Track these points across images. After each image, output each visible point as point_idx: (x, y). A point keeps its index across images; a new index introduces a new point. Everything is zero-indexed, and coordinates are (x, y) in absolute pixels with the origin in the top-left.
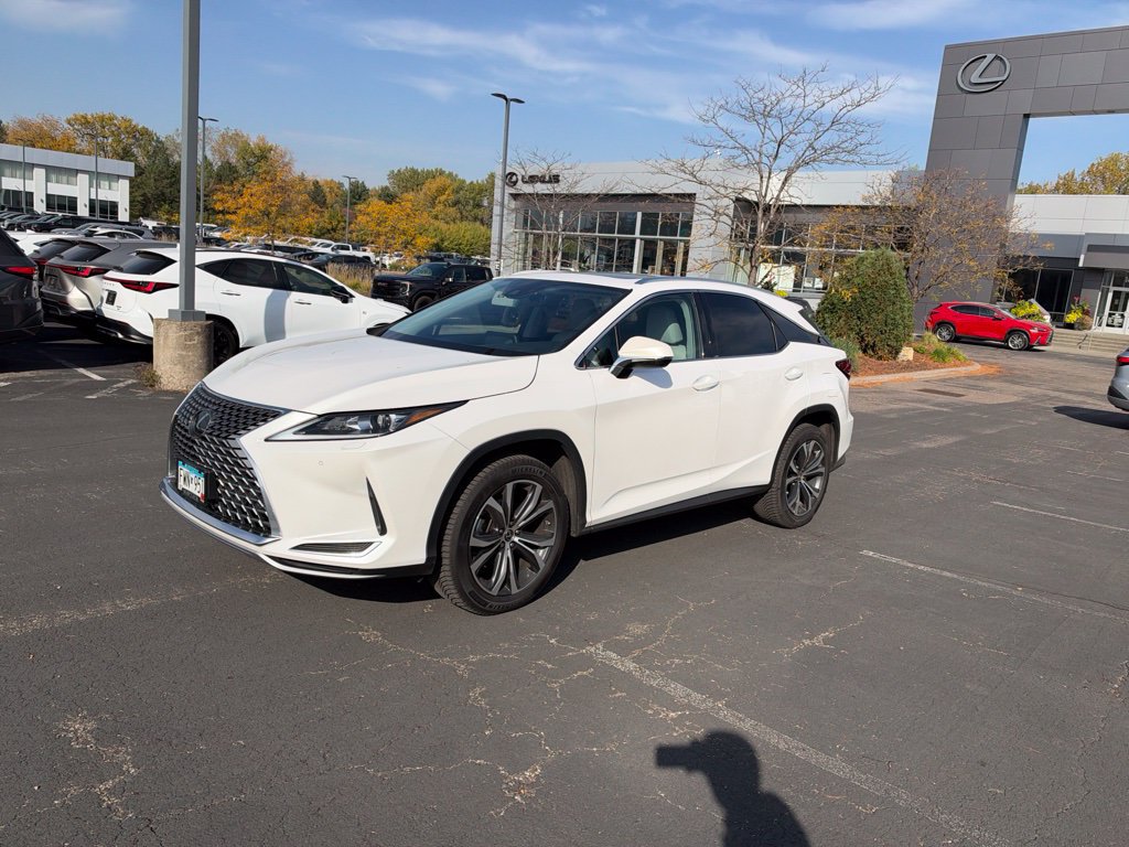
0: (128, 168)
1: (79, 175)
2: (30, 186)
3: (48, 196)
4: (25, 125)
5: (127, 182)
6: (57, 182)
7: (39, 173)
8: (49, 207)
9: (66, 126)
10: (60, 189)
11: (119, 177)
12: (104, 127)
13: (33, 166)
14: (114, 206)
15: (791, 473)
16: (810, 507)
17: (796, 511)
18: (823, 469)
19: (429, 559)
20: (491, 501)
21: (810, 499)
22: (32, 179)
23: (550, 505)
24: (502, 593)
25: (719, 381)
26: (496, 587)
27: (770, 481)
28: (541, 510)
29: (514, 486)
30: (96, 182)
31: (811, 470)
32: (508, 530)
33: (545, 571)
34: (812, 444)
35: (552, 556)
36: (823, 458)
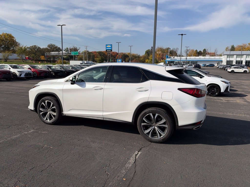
1: (244, 55)
2: (231, 59)
3: (236, 61)
4: (239, 46)
6: (239, 58)
7: (235, 56)
8: (236, 63)
9: (248, 45)
10: (239, 59)
13: (234, 55)
15: (144, 122)
16: (159, 137)
17: (150, 136)
18: (166, 126)
19: (34, 110)
20: (43, 103)
21: (159, 134)
22: (233, 58)
23: (54, 107)
24: (46, 120)
25: (103, 88)
26: (45, 119)
27: (132, 121)
28: (53, 108)
29: (47, 101)
30: (248, 57)
31: (159, 125)
32: (49, 110)
33: (54, 120)
34: (157, 115)
35: (56, 117)
36: (165, 121)
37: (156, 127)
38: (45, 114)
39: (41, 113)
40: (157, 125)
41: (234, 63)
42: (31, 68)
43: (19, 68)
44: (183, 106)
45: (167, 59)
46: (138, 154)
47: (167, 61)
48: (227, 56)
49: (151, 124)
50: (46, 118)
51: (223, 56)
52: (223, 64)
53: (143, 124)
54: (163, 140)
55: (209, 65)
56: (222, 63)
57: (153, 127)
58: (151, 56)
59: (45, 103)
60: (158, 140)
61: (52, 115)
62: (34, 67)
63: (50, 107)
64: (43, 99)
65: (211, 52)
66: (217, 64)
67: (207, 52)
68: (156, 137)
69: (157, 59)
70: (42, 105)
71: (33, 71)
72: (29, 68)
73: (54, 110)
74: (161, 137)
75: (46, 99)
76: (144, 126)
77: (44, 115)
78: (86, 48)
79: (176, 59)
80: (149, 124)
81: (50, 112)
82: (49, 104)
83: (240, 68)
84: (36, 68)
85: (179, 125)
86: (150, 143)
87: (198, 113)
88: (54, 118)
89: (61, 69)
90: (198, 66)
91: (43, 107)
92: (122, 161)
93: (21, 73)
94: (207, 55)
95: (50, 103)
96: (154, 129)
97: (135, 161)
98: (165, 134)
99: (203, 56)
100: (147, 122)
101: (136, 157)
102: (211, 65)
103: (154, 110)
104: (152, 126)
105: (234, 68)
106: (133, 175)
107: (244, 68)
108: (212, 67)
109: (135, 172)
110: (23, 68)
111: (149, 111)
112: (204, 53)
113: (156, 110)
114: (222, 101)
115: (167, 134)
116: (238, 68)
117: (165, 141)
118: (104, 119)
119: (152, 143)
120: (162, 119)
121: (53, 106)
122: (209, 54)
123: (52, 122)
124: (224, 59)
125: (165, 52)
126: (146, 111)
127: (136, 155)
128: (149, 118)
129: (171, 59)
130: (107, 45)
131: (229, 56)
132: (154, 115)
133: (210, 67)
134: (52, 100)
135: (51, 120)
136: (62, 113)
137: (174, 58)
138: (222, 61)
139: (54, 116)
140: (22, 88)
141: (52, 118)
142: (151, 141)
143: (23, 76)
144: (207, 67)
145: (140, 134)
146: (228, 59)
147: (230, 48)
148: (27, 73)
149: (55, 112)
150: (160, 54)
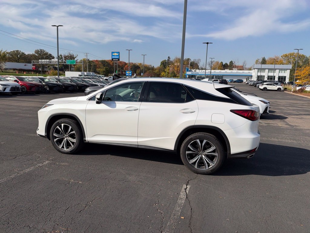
0: (290, 66)
1: (277, 70)
2: (262, 74)
3: (268, 76)
4: (271, 59)
5: (289, 71)
6: (271, 72)
7: (267, 71)
8: (268, 79)
9: (281, 58)
10: (271, 74)
11: (287, 69)
12: (291, 56)
13: (266, 69)
14: (285, 77)
15: (189, 150)
16: (207, 168)
17: (196, 167)
18: (216, 154)
19: (45, 135)
20: (58, 127)
21: (207, 165)
22: (265, 72)
23: (74, 132)
24: (62, 149)
25: (139, 109)
26: (60, 147)
27: (174, 149)
28: (72, 133)
29: (64, 125)
30: (281, 71)
31: (208, 153)
32: (66, 135)
33: (73, 148)
34: (205, 141)
35: (76, 145)
36: (215, 149)
37: (203, 156)
38: (60, 141)
39: (55, 140)
40: (204, 153)
41: (266, 79)
42: (18, 80)
43: (2, 81)
44: (237, 131)
45: (187, 72)
46: (187, 188)
47: (187, 75)
48: (257, 70)
49: (197, 152)
50: (62, 145)
51: (253, 70)
52: (252, 80)
53: (187, 152)
54: (211, 171)
55: (236, 80)
56: (252, 78)
57: (200, 156)
58: (168, 68)
59: (61, 127)
60: (206, 171)
61: (70, 142)
62: (22, 80)
63: (67, 132)
64: (58, 122)
65: (239, 65)
66: (246, 79)
67: (234, 64)
68: (204, 168)
69: (176, 72)
70: (57, 129)
71: (21, 84)
72: (15, 81)
73: (72, 136)
74: (209, 167)
75: (63, 121)
76: (189, 155)
77: (58, 142)
78: (86, 55)
79: (198, 73)
80: (195, 152)
81: (68, 138)
82: (66, 128)
83: (274, 85)
84: (24, 80)
85: (231, 152)
86: (196, 174)
87: (254, 138)
88: (73, 145)
89: (58, 82)
90: (225, 82)
91: (58, 132)
92: (171, 196)
93: (5, 87)
94: (235, 69)
95: (68, 127)
96: (201, 158)
97: (187, 196)
98: (215, 164)
99: (230, 69)
100: (193, 150)
101: (186, 192)
102: (239, 80)
103: (201, 136)
104: (198, 154)
105: (267, 85)
106: (190, 212)
107: (278, 85)
108: (240, 83)
109: (191, 209)
110: (8, 80)
111: (196, 136)
112: (230, 66)
113: (204, 135)
114: (261, 124)
115: (217, 164)
116: (271, 85)
117: (215, 172)
118: (139, 147)
119: (199, 175)
120: (211, 147)
121: (72, 130)
122: (236, 67)
123: (69, 150)
124: (254, 73)
125: (185, 64)
126: (192, 136)
127: (186, 189)
128: (195, 145)
129: (192, 73)
130: (113, 53)
131: (260, 70)
132: (202, 142)
133: (238, 82)
134: (70, 123)
135: (68, 148)
136: (84, 139)
137: (195, 71)
138: (252, 76)
139: (73, 143)
140: (12, 107)
141: (70, 146)
142: (198, 173)
143: (8, 90)
144: (234, 83)
145: (184, 164)
146: (259, 74)
147: (261, 60)
148: (13, 86)
149: (74, 138)
150: (178, 66)
